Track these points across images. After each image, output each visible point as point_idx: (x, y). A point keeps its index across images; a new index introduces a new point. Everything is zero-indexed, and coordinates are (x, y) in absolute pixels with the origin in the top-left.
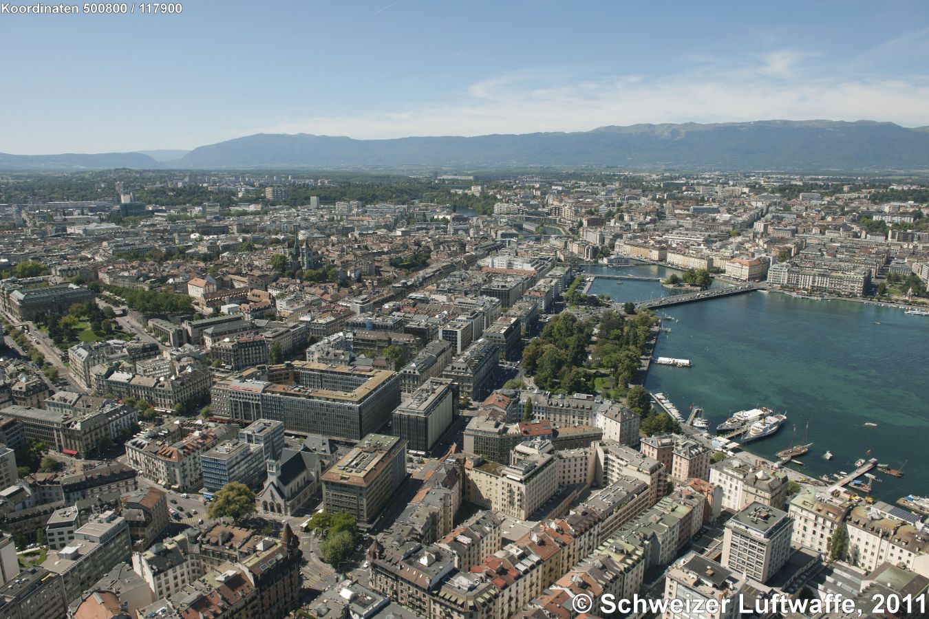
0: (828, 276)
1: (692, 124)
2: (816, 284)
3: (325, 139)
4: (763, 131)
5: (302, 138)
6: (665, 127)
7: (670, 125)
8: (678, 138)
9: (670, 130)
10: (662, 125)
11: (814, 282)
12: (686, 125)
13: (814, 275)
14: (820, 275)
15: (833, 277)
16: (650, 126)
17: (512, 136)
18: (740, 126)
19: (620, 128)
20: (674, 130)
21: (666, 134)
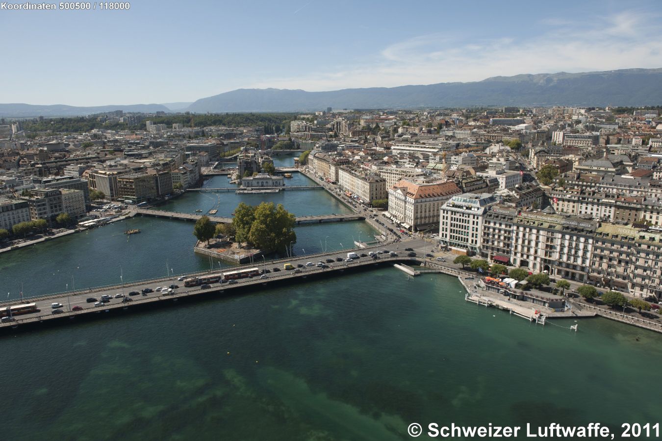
0: (590, 234)
1: (563, 73)
2: (555, 256)
3: (286, 92)
4: (621, 77)
5: (270, 91)
6: (542, 76)
7: (545, 75)
8: (552, 84)
9: (545, 79)
10: (539, 75)
11: (550, 248)
12: (558, 74)
13: (551, 229)
14: (566, 230)
15: (603, 238)
16: (529, 75)
17: (422, 86)
18: (604, 74)
19: (505, 78)
20: (548, 78)
21: (542, 81)
